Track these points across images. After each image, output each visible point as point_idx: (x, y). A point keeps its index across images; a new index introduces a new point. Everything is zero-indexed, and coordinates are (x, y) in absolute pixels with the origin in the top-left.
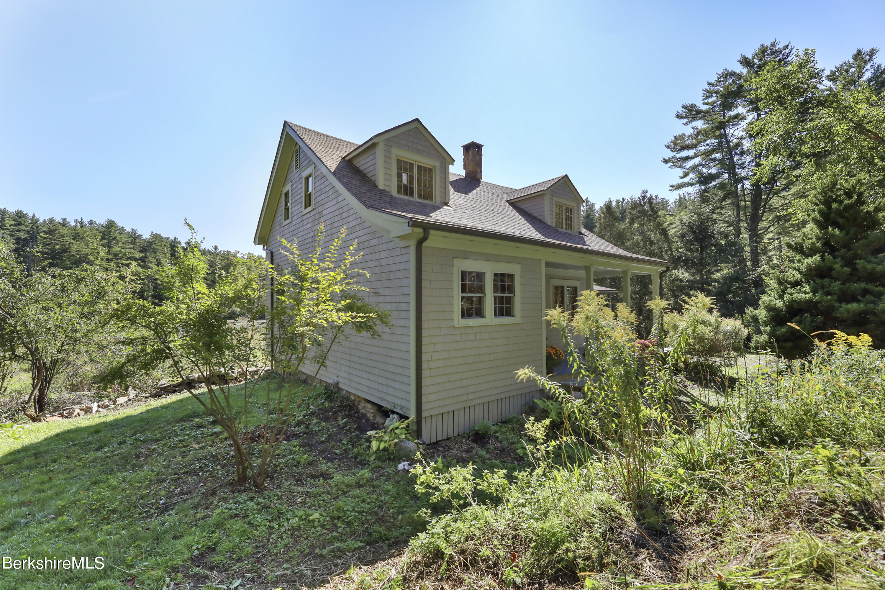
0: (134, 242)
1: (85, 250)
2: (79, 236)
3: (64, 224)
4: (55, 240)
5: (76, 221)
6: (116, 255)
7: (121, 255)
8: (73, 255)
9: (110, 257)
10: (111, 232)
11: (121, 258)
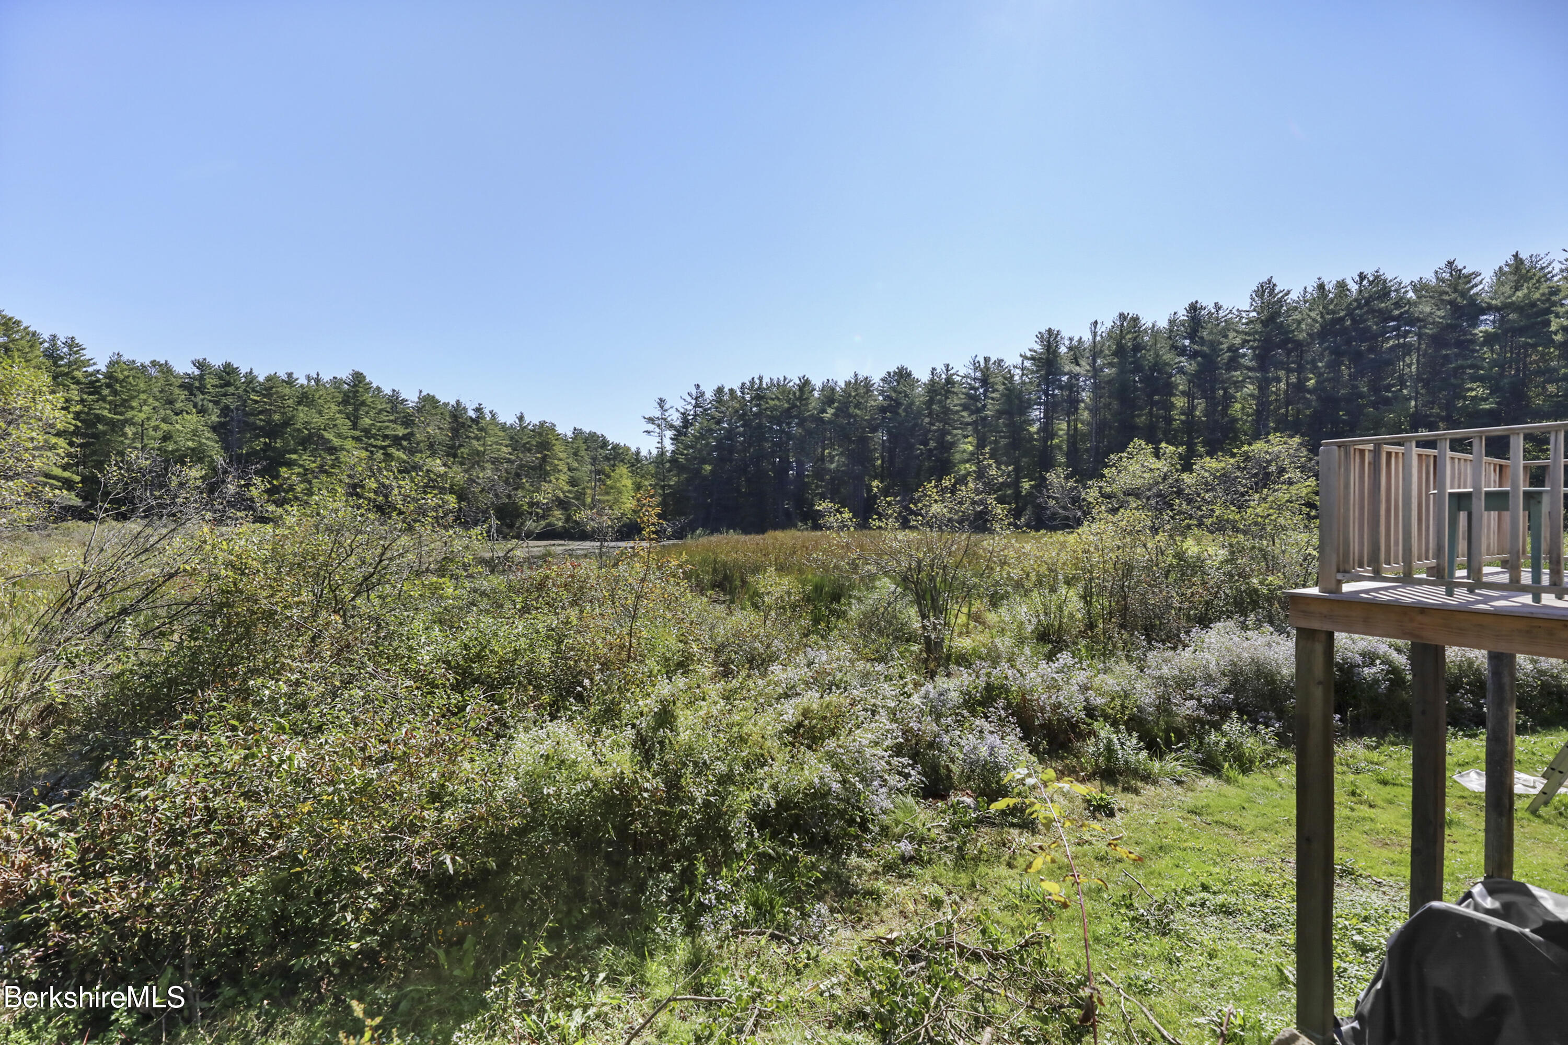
0: (394, 409)
1: (317, 421)
2: (307, 398)
3: (290, 381)
4: (270, 405)
5: (308, 378)
6: (367, 431)
7: (374, 431)
8: (299, 430)
9: (357, 433)
10: (357, 391)
11: (374, 436)
